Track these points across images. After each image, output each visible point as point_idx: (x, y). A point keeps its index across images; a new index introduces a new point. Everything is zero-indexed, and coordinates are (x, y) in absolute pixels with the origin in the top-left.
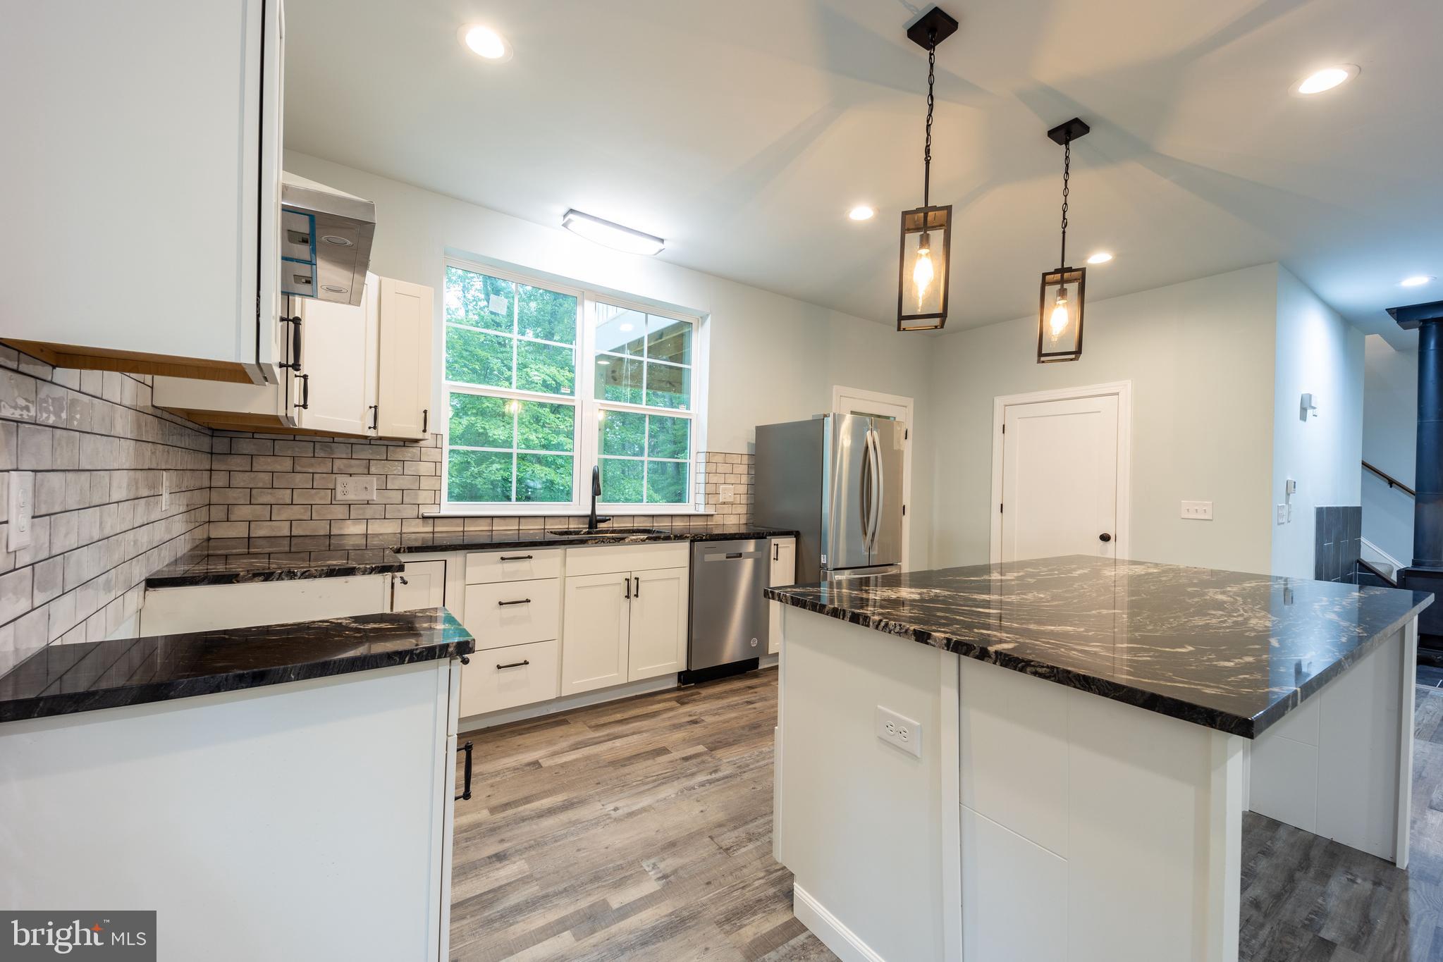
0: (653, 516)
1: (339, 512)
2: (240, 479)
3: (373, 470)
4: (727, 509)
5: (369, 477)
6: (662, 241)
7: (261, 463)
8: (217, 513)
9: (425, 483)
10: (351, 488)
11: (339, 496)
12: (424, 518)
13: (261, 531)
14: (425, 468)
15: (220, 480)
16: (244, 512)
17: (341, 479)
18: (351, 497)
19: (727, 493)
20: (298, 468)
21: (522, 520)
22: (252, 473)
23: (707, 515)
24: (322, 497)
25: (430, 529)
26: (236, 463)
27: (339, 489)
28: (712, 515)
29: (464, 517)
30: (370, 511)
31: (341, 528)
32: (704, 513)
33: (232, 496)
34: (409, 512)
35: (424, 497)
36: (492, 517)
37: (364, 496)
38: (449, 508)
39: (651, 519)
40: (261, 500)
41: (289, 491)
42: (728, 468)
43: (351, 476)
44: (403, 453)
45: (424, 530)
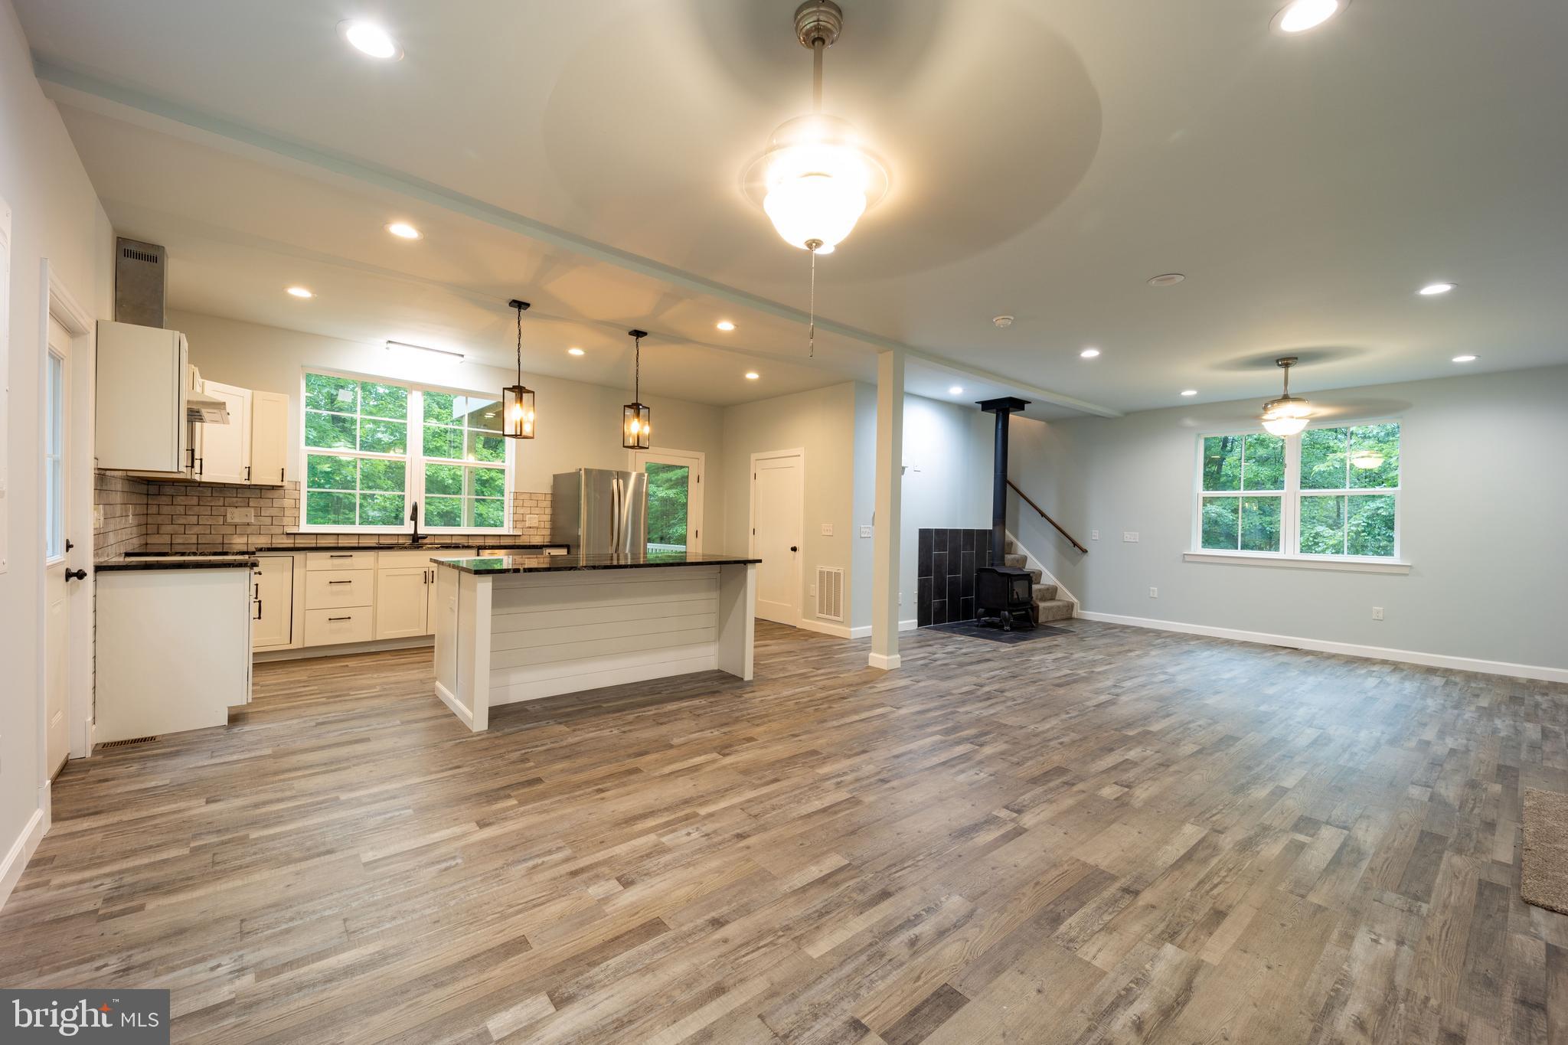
0: (468, 535)
1: (229, 530)
2: (165, 510)
3: (251, 504)
4: (532, 531)
5: (245, 509)
6: (462, 356)
7: (179, 500)
8: (152, 529)
9: (287, 513)
10: (236, 515)
11: (229, 520)
12: (287, 534)
13: (178, 540)
14: (289, 503)
15: (153, 510)
16: (169, 529)
17: (229, 510)
18: (237, 520)
19: (532, 520)
20: (201, 503)
21: (361, 537)
22: (173, 507)
23: (515, 536)
24: (218, 520)
25: (293, 541)
26: (164, 500)
27: (228, 515)
28: (520, 536)
29: (317, 534)
30: (249, 530)
31: (230, 540)
32: (511, 533)
33: (160, 519)
34: (277, 530)
35: (286, 521)
36: (338, 534)
37: (245, 521)
38: (305, 527)
39: (467, 537)
40: (179, 522)
41: (196, 516)
42: (534, 503)
43: (236, 507)
44: (270, 494)
45: (288, 542)
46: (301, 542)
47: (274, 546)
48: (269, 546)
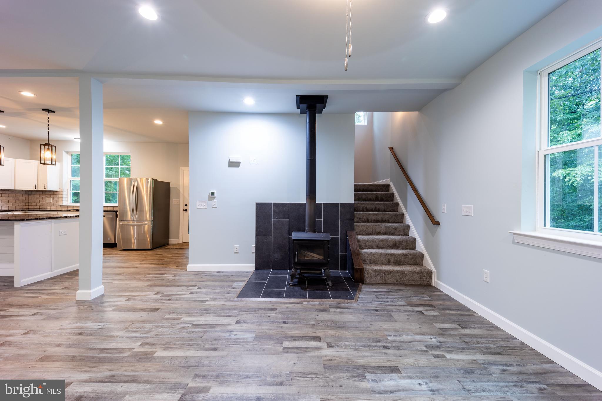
1: (46, 204)
3: (51, 196)
5: (50, 198)
7: (36, 196)
9: (60, 199)
10: (48, 200)
12: (60, 206)
14: (60, 196)
17: (46, 198)
20: (40, 196)
24: (44, 202)
27: (46, 200)
30: (51, 204)
31: (46, 207)
34: (57, 204)
35: (60, 202)
37: (50, 202)
40: (36, 202)
41: (39, 201)
43: (48, 197)
44: (56, 193)
45: (60, 208)
46: (64, 208)
47: (57, 210)
48: (56, 210)
